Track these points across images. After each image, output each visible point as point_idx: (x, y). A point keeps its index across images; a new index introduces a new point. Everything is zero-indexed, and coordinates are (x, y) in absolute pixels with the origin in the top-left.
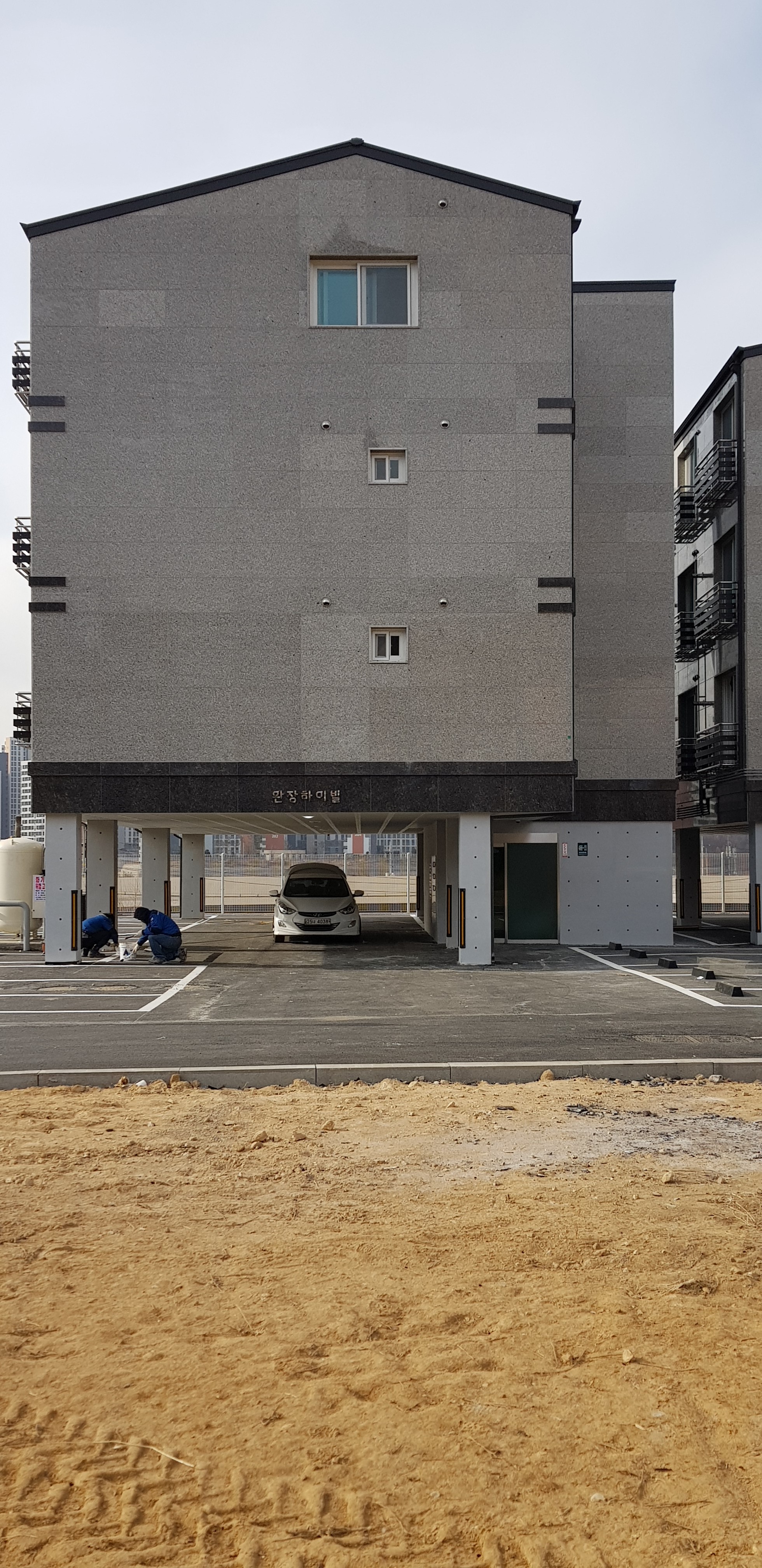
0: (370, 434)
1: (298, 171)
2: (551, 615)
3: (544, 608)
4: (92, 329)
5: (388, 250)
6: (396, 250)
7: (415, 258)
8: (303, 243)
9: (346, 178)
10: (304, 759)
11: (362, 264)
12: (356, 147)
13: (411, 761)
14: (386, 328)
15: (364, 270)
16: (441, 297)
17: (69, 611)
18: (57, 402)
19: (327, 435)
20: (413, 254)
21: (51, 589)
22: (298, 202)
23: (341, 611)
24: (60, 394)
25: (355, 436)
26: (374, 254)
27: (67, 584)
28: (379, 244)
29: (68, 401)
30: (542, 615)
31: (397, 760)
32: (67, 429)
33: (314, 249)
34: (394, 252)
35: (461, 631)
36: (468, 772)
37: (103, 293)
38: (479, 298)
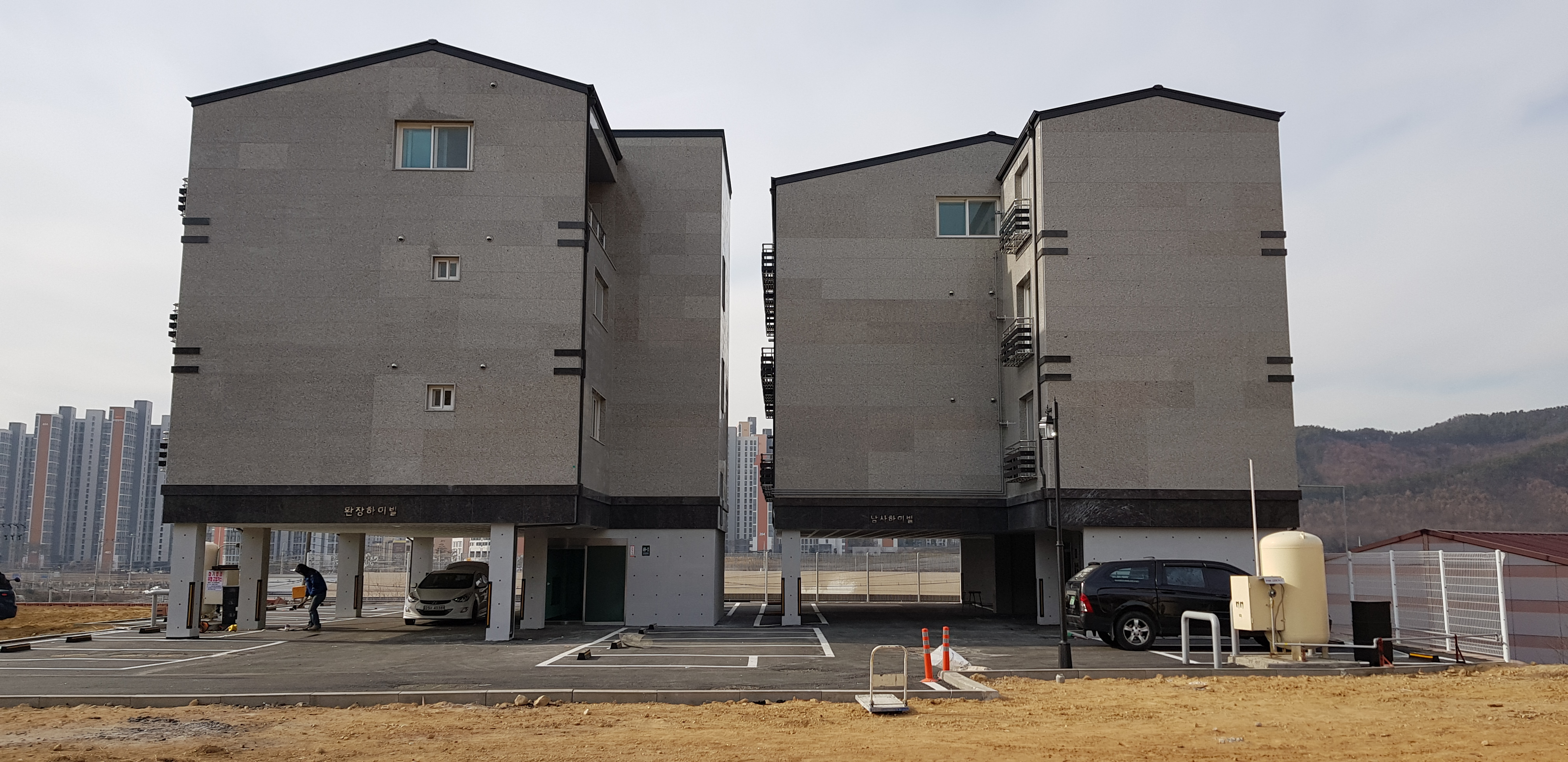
0: (434, 245)
1: (389, 62)
2: (563, 376)
3: (558, 371)
4: (233, 170)
5: (452, 117)
6: (458, 116)
7: (472, 122)
8: (391, 111)
9: (424, 66)
10: (371, 482)
11: (435, 126)
12: (432, 45)
13: (452, 485)
14: (448, 171)
15: (437, 130)
16: (490, 149)
17: (201, 372)
18: (205, 222)
19: (401, 246)
20: (471, 120)
21: (189, 356)
22: (388, 83)
23: (406, 372)
24: (206, 216)
25: (422, 247)
26: (442, 120)
27: (201, 353)
28: (446, 112)
29: (213, 221)
30: (557, 377)
31: (442, 483)
32: (210, 241)
33: (398, 115)
34: (457, 118)
35: (495, 388)
36: (495, 493)
37: (242, 145)
38: (518, 151)
